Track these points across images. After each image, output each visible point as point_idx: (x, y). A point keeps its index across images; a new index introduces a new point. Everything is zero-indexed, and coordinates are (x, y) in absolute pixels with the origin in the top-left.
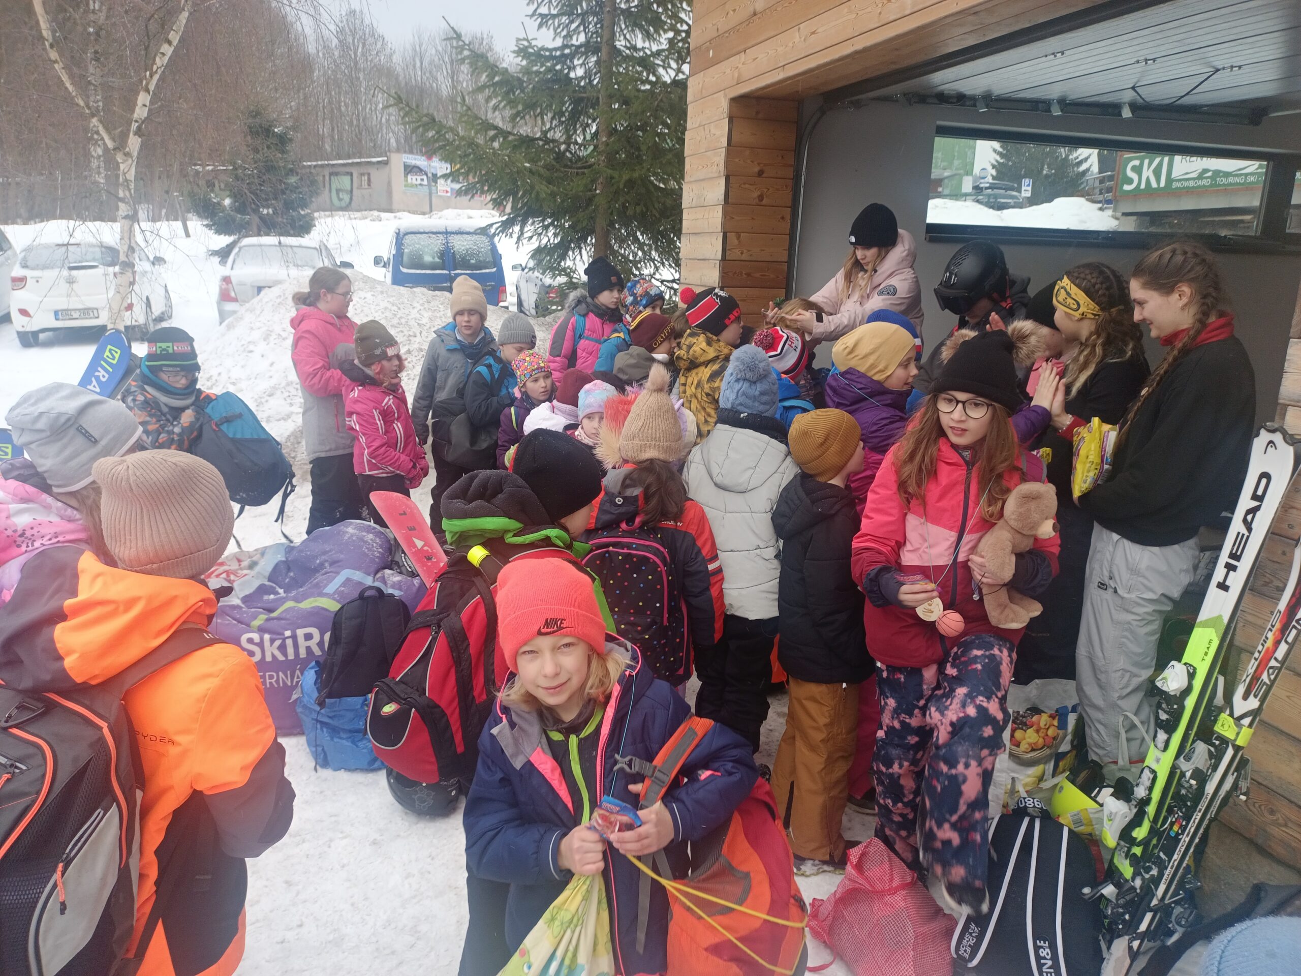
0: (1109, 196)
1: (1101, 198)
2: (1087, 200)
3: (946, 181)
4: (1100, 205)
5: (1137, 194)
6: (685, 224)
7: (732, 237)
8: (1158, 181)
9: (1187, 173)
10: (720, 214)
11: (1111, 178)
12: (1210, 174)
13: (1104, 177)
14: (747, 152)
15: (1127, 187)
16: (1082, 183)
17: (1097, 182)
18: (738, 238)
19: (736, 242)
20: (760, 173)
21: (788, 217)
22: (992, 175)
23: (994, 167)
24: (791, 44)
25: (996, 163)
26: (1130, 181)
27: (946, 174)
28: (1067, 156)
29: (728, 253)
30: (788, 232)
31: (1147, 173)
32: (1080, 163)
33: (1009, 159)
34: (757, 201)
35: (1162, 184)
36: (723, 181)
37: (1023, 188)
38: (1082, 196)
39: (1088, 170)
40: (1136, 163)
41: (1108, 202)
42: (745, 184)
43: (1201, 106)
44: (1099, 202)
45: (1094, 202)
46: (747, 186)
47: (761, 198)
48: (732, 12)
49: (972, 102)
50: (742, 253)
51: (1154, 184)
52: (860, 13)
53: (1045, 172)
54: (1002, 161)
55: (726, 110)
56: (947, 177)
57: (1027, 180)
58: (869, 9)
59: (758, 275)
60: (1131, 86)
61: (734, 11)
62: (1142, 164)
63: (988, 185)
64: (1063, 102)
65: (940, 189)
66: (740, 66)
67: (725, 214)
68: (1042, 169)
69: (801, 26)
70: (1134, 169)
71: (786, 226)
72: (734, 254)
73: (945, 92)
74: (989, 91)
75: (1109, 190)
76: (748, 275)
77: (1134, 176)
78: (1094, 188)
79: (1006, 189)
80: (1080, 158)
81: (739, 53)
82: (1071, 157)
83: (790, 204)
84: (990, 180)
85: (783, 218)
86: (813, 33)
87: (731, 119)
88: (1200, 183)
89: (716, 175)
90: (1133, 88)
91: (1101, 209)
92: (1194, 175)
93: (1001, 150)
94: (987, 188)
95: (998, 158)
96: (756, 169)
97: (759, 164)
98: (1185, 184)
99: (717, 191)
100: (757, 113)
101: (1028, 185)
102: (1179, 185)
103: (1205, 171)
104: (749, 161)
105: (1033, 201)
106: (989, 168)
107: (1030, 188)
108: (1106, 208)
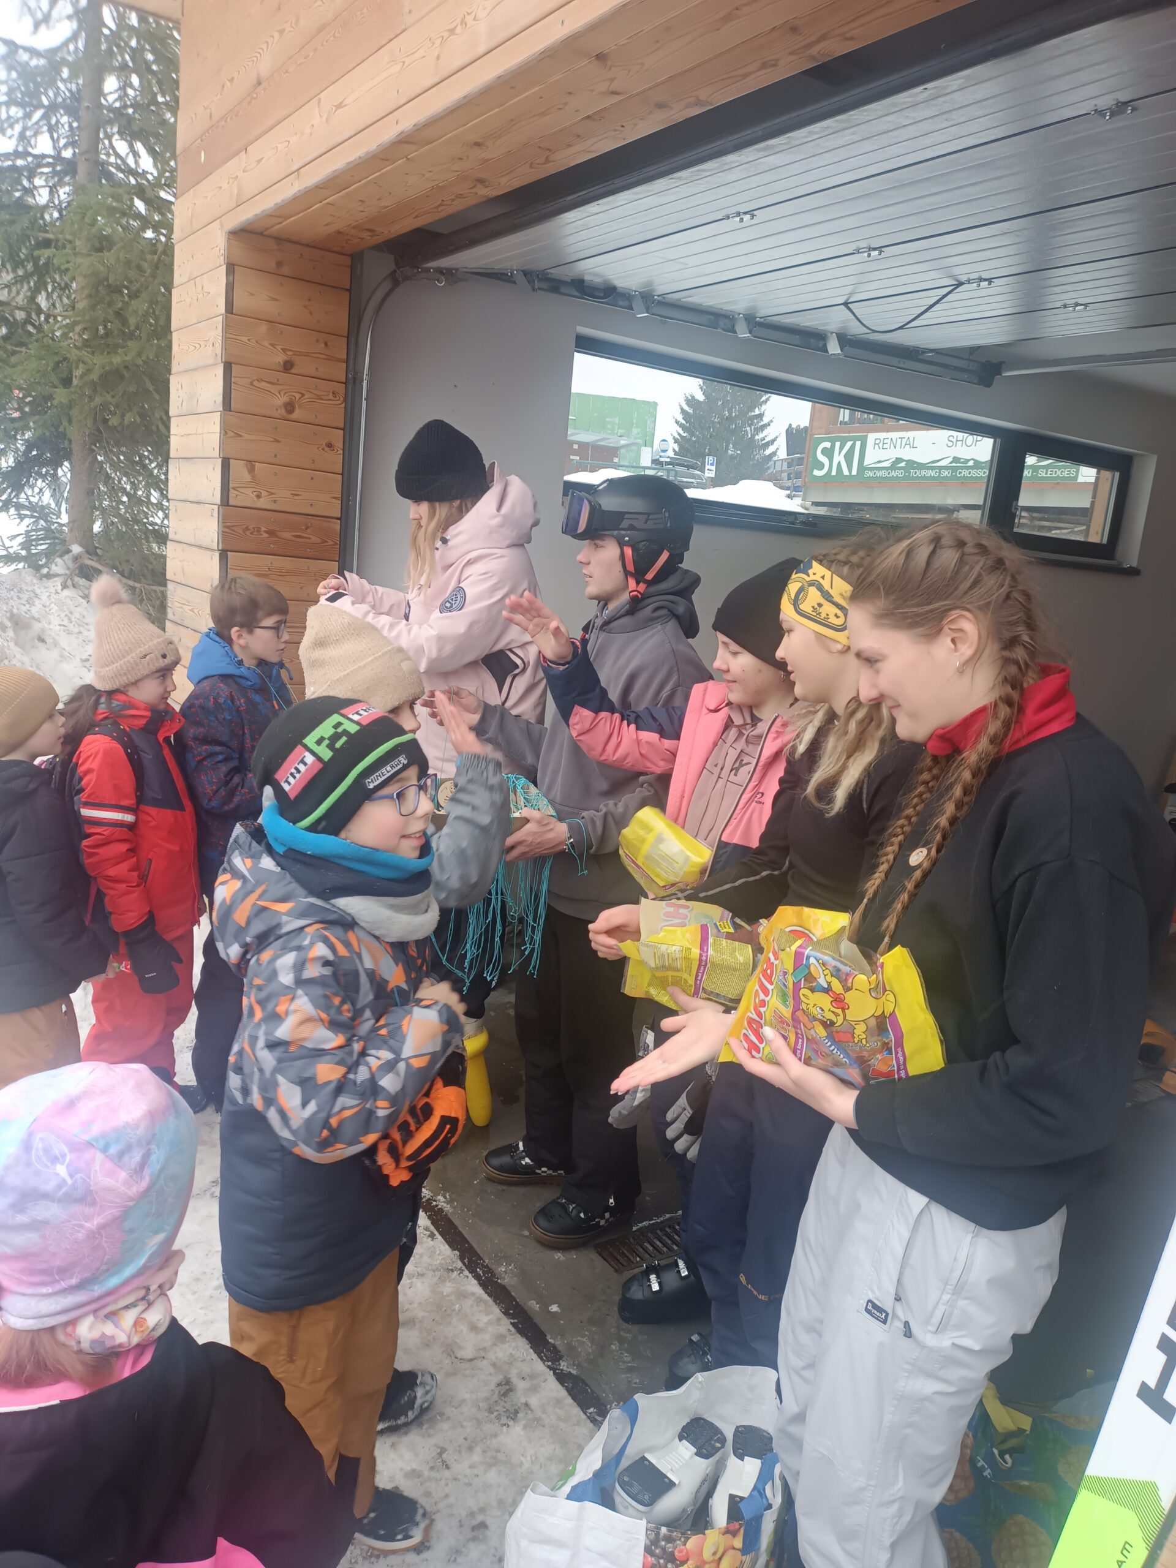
0: (798, 482)
1: (789, 484)
2: (774, 484)
3: (622, 451)
4: (788, 492)
5: (827, 480)
6: (174, 442)
7: (239, 469)
8: (850, 469)
9: (880, 462)
10: (217, 428)
11: (800, 461)
12: (903, 464)
13: (792, 459)
14: (263, 328)
15: (817, 473)
16: (769, 468)
17: (785, 464)
18: (251, 469)
19: (247, 477)
20: (288, 366)
21: (339, 444)
22: (674, 450)
23: (676, 441)
24: (308, 130)
25: (677, 436)
26: (821, 466)
27: (622, 442)
28: (753, 436)
29: (232, 493)
30: (339, 469)
31: (839, 458)
32: (768, 444)
33: (692, 434)
34: (282, 412)
35: (854, 472)
36: (220, 371)
37: (707, 467)
38: (770, 480)
39: (774, 453)
40: (828, 445)
41: (796, 489)
42: (259, 380)
43: (926, 351)
44: (788, 488)
45: (782, 488)
46: (264, 385)
47: (290, 407)
48: (228, 84)
49: (626, 303)
50: (258, 497)
51: (846, 472)
52: (408, 61)
53: (730, 452)
54: (684, 435)
55: (222, 252)
56: (623, 446)
57: (711, 458)
58: (421, 53)
59: (288, 535)
60: (842, 300)
61: (231, 80)
62: (833, 446)
63: (668, 460)
64: (751, 319)
65: (616, 460)
66: (240, 174)
67: (226, 430)
68: (727, 449)
69: (322, 95)
70: (825, 452)
71: (336, 460)
72: (244, 497)
73: (586, 278)
74: (649, 284)
75: (798, 475)
76: (271, 533)
77: (824, 460)
78: (782, 471)
79: (688, 467)
80: (767, 439)
81: (237, 153)
82: (757, 437)
83: (341, 425)
84: (672, 454)
85: (330, 445)
86: (339, 106)
87: (231, 268)
88: (893, 474)
89: (211, 361)
90: (846, 304)
91: (789, 496)
92: (887, 464)
93: (684, 422)
94: (668, 463)
95: (681, 432)
96: (280, 358)
97: (284, 350)
98: (878, 474)
99: (211, 388)
100: (279, 264)
101: (712, 464)
102: (871, 474)
103: (899, 460)
104: (266, 344)
105: (716, 482)
106: (671, 441)
107: (713, 468)
108: (795, 496)
